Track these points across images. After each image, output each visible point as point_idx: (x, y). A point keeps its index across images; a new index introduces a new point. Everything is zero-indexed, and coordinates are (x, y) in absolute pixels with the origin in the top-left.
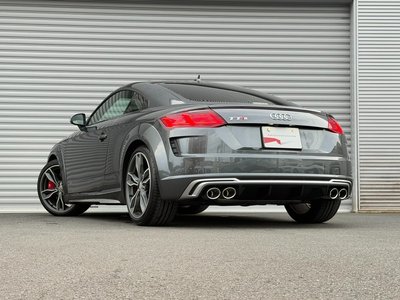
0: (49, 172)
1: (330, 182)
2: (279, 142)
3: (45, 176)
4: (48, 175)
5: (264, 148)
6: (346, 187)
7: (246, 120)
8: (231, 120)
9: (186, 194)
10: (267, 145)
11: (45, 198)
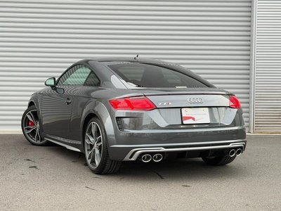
0: (29, 114)
1: (230, 146)
2: (194, 119)
3: (27, 117)
4: (29, 116)
5: (183, 124)
6: (241, 147)
7: (171, 105)
8: (159, 105)
9: (127, 158)
10: (185, 122)
11: (27, 132)
